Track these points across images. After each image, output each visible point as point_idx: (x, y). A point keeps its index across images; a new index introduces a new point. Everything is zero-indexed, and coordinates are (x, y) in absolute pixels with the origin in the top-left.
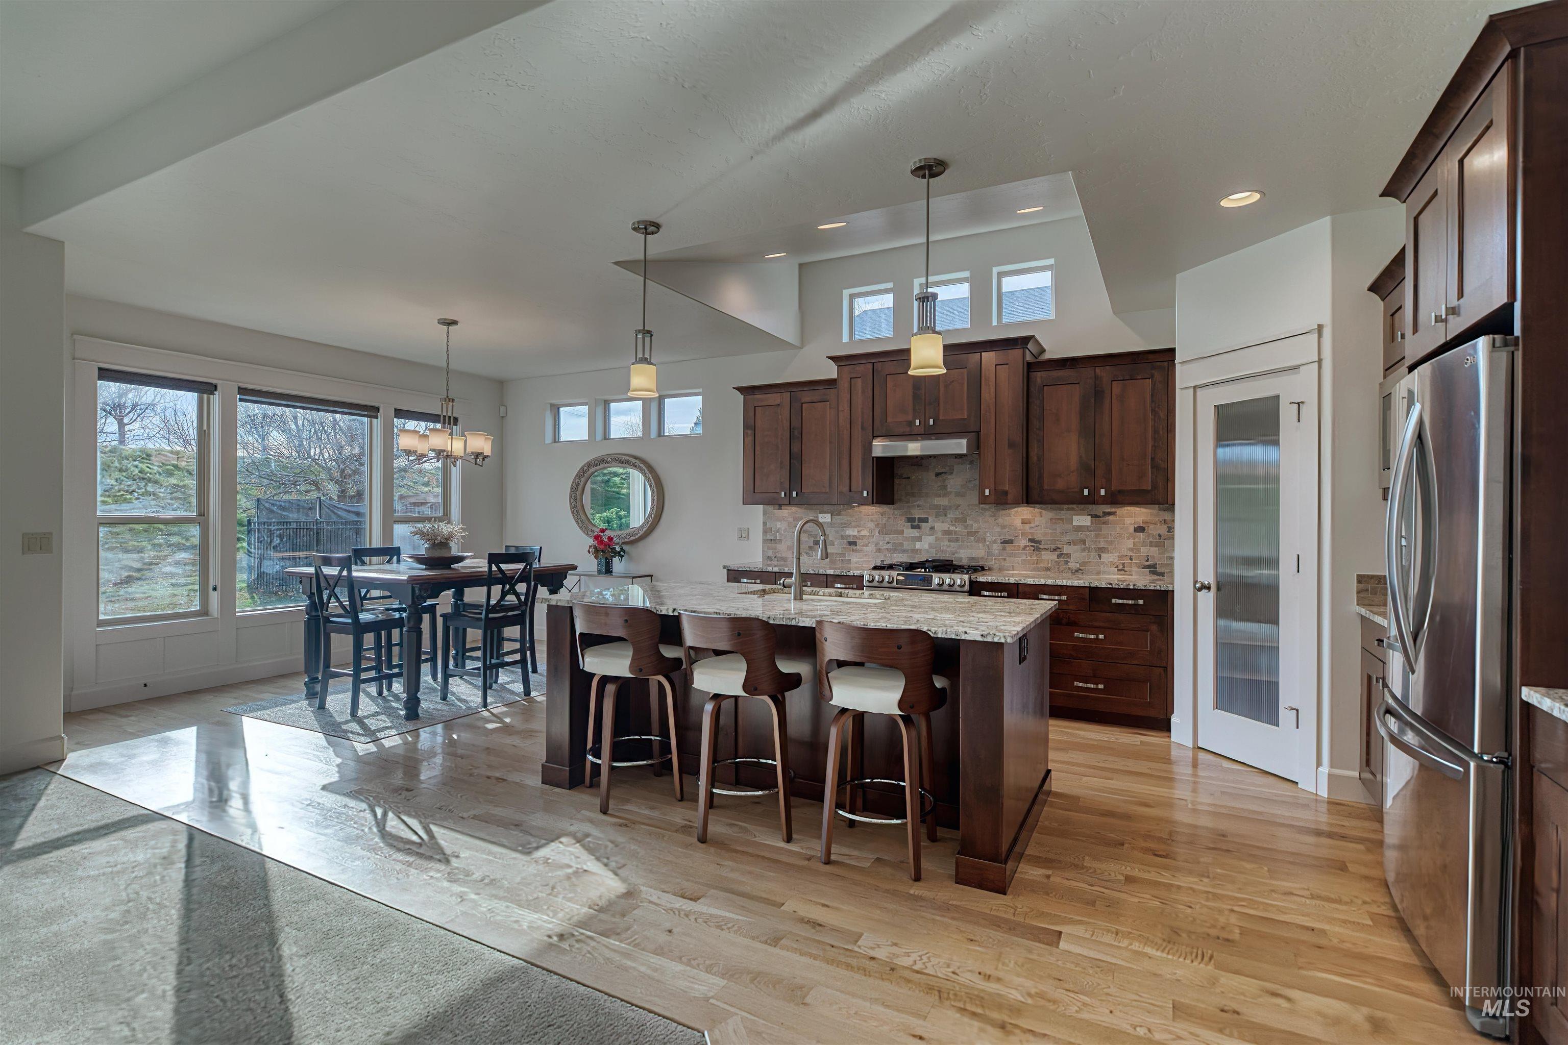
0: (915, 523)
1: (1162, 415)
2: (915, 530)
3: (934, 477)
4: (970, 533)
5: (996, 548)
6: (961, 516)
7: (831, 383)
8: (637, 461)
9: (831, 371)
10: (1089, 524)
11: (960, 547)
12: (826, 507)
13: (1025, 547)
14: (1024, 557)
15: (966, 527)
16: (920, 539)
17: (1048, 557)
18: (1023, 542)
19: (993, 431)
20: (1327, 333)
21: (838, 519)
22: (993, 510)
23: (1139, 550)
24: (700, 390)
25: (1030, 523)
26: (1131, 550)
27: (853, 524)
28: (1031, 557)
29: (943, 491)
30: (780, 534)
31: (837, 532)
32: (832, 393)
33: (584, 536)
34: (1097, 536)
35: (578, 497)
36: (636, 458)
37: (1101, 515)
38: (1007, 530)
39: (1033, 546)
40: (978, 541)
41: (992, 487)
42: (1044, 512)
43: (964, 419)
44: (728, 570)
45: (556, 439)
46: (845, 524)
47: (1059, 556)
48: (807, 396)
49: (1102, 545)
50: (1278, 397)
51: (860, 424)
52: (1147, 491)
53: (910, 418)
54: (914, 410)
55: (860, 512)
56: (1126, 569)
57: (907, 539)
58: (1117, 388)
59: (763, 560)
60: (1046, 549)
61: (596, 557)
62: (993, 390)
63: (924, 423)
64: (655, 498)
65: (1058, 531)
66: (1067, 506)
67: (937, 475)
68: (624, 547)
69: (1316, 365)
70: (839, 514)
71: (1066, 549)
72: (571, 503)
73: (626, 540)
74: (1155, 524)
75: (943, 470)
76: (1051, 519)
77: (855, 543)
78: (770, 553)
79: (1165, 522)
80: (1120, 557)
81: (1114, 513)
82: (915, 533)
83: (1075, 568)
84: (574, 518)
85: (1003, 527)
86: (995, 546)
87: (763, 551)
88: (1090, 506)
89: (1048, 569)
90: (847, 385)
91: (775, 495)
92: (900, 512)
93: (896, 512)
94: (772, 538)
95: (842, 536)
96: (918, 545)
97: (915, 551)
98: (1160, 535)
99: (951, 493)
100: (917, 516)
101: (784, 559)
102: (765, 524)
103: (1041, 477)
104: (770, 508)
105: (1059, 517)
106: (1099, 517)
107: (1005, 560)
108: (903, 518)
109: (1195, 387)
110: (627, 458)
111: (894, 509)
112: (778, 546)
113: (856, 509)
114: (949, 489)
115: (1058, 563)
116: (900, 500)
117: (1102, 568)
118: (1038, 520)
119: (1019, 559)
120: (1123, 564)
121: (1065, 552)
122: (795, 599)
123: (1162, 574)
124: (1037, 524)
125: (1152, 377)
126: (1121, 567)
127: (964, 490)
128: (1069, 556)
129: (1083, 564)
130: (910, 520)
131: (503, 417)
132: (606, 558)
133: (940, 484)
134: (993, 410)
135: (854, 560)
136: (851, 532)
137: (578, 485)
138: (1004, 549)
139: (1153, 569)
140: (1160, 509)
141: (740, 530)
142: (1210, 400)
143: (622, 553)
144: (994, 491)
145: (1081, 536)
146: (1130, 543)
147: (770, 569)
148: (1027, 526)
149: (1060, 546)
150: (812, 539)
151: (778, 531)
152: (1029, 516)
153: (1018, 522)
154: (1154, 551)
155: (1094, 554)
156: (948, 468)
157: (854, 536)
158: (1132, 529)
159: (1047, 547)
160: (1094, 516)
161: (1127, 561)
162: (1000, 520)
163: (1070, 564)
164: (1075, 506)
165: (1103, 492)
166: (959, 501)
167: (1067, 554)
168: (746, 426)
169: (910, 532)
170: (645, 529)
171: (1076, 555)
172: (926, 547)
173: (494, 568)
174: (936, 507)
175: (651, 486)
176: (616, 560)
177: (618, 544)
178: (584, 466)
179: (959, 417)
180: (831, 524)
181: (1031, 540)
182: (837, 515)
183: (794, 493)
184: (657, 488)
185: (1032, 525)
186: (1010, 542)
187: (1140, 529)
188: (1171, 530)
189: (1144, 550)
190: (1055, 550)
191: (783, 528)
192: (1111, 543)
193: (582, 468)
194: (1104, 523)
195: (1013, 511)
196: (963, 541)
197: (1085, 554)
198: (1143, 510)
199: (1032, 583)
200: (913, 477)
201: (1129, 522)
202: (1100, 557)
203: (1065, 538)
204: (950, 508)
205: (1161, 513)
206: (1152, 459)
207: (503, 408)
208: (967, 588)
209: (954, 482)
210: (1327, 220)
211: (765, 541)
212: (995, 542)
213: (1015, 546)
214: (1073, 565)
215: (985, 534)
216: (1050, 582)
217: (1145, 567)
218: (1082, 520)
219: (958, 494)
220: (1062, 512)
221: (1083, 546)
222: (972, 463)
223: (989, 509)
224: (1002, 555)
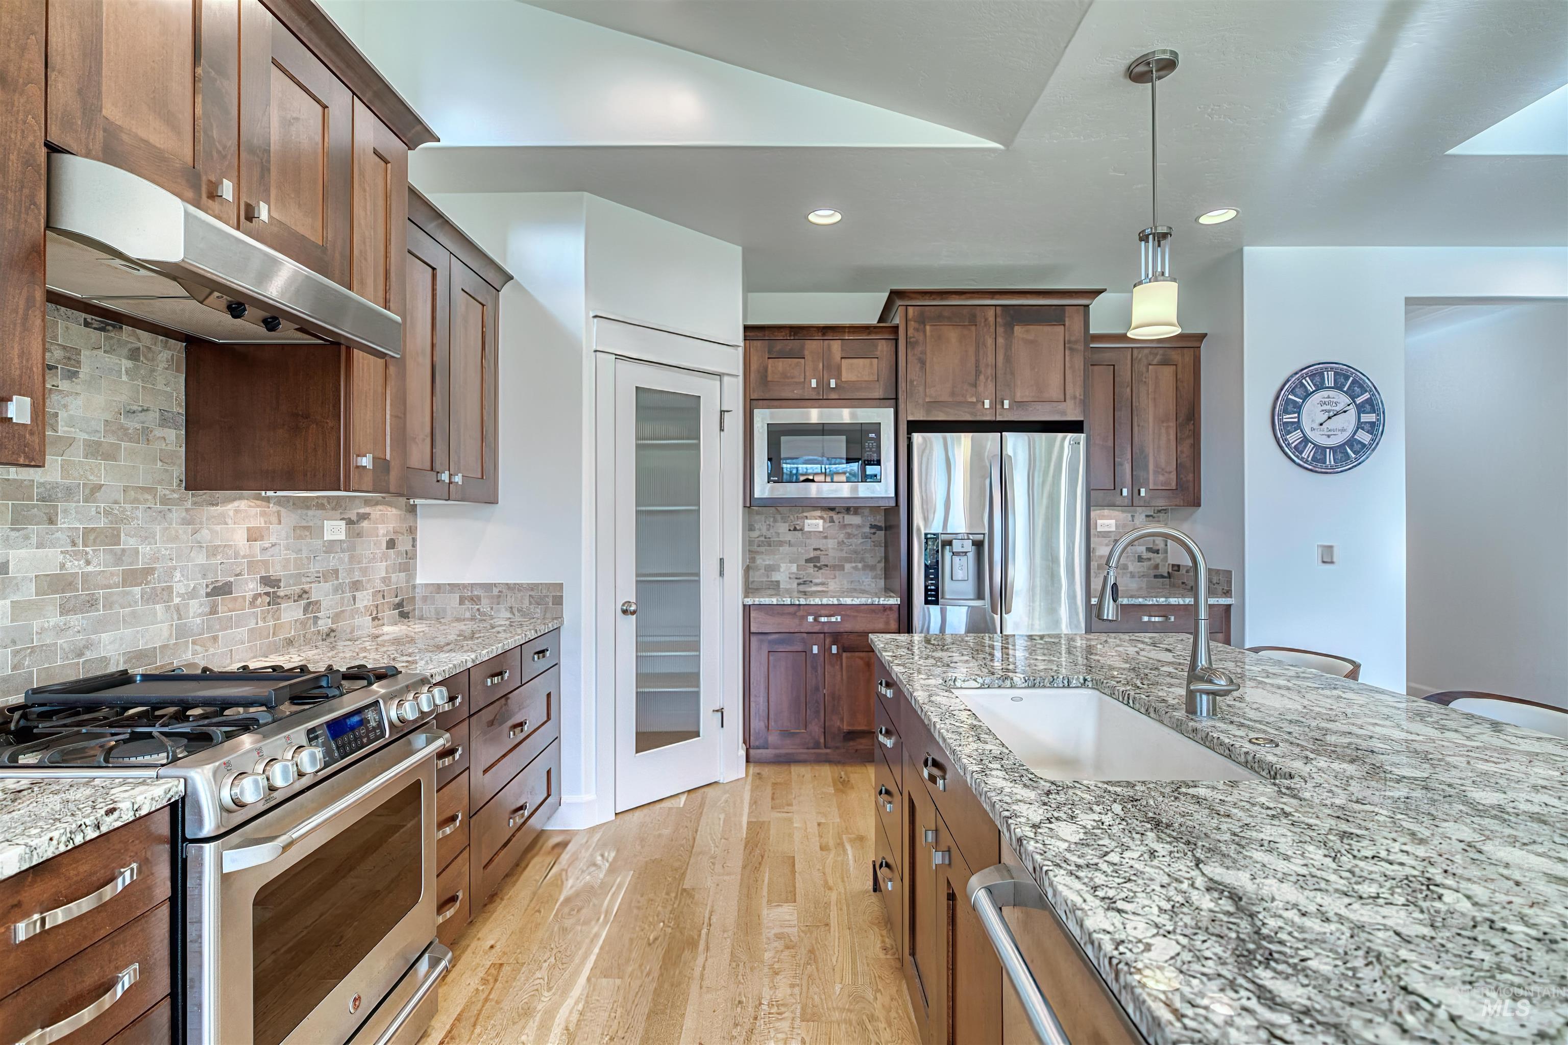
4: (133, 577)
5: (196, 607)
6: (102, 523)
10: (343, 538)
11: (101, 625)
13: (256, 597)
15: (119, 559)
17: (291, 613)
18: (250, 587)
25: (260, 536)
28: (264, 619)
34: (351, 558)
37: (354, 518)
38: (219, 559)
39: (267, 594)
40: (151, 598)
47: (305, 609)
49: (357, 576)
56: (378, 615)
60: (287, 597)
65: (304, 555)
71: (314, 593)
74: (403, 534)
76: (295, 529)
79: (411, 530)
80: (374, 595)
81: (368, 516)
83: (327, 630)
85: (213, 551)
98: (407, 552)
105: (304, 524)
106: (353, 522)
115: (303, 624)
119: (242, 632)
120: (376, 607)
121: (313, 597)
124: (273, 540)
126: (373, 614)
127: (112, 440)
128: (317, 605)
129: (336, 617)
138: (213, 611)
139: (404, 609)
140: (407, 510)
145: (333, 561)
146: (382, 569)
148: (256, 544)
149: (306, 587)
152: (259, 522)
153: (239, 538)
154: (403, 579)
155: (347, 595)
158: (384, 545)
159: (288, 591)
160: (348, 519)
161: (379, 601)
162: (205, 534)
163: (320, 622)
167: (316, 602)
171: (328, 602)
181: (268, 580)
185: (264, 542)
186: (225, 589)
187: (391, 544)
188: (414, 543)
189: (395, 579)
190: (299, 596)
192: (365, 571)
194: (358, 535)
195: (230, 508)
196: (108, 605)
197: (337, 598)
198: (393, 511)
201: (382, 532)
202: (353, 599)
203: (313, 569)
204: (69, 495)
205: (409, 515)
210: (738, 247)
212: (192, 594)
213: (236, 599)
214: (323, 623)
215: (170, 572)
217: (396, 607)
218: (334, 529)
219: (97, 452)
220: (310, 513)
221: (335, 582)
222: (134, 355)
223: (181, 500)
224: (210, 628)
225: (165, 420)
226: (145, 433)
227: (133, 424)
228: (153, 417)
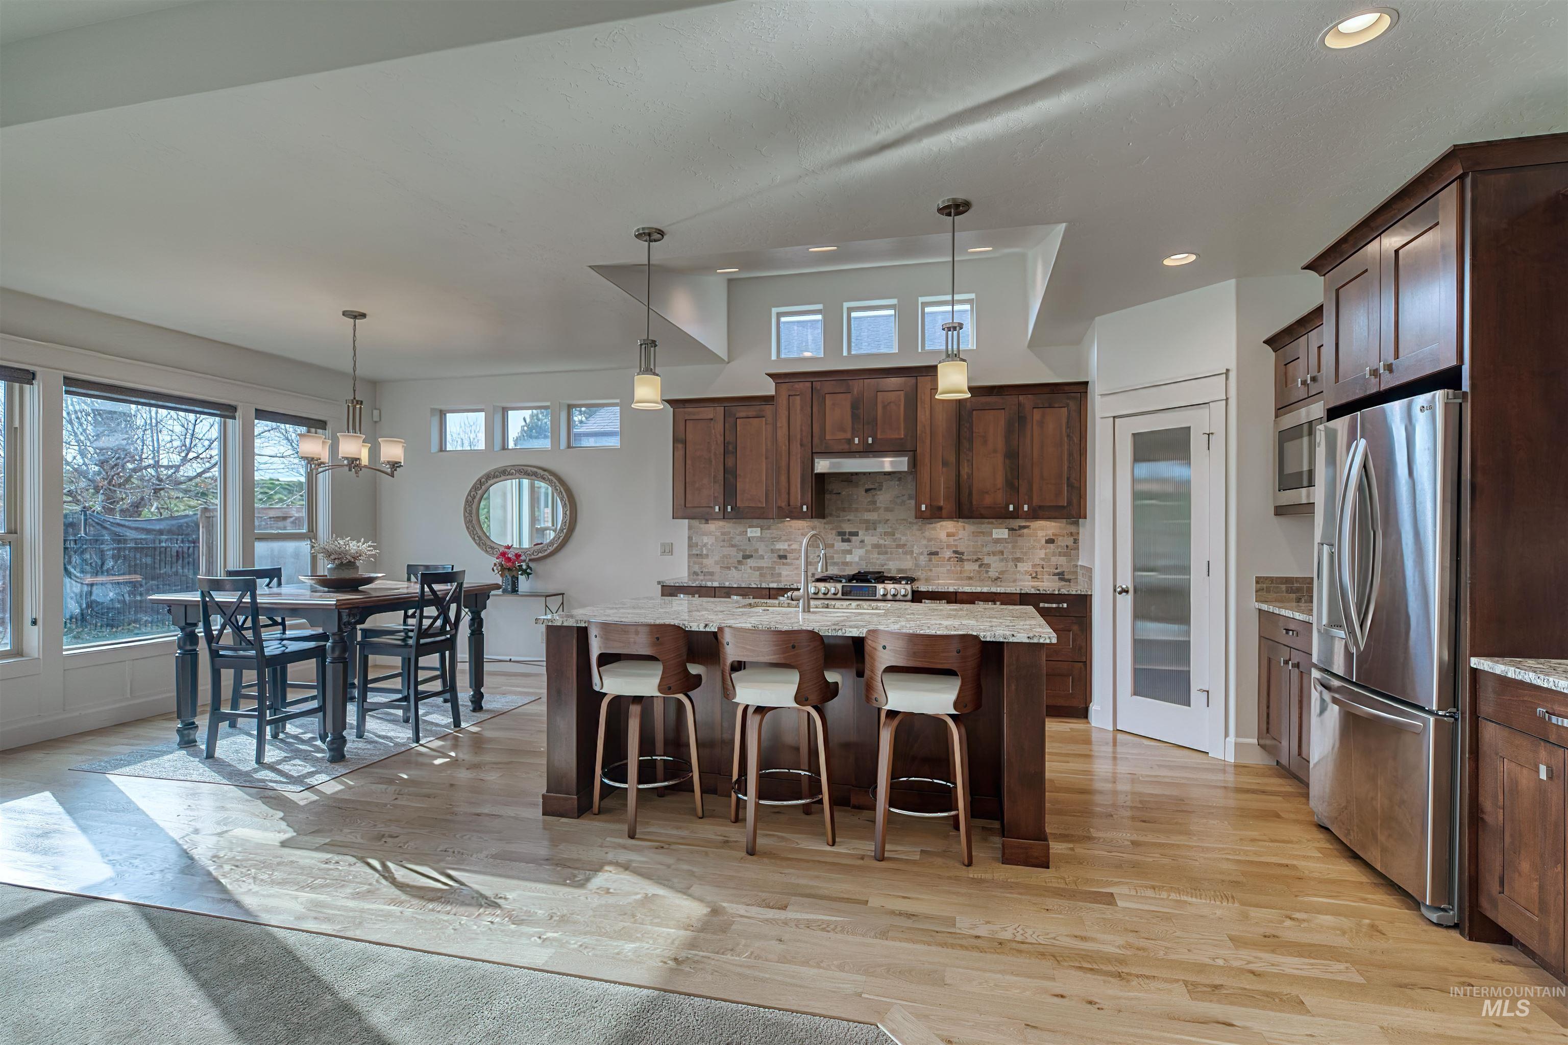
0: (846, 537)
1: (1075, 439)
2: (846, 544)
3: (863, 493)
4: (898, 546)
5: (923, 559)
6: (890, 530)
7: (767, 400)
8: (546, 473)
9: (769, 388)
10: (1007, 537)
11: (889, 559)
12: (755, 522)
13: (950, 558)
14: (949, 568)
15: (895, 540)
16: (850, 552)
17: (970, 567)
18: (948, 554)
19: (928, 450)
20: (1233, 375)
21: (767, 534)
22: (920, 524)
23: (1049, 560)
24: (618, 401)
25: (954, 536)
26: (1043, 559)
27: (783, 538)
28: (955, 567)
29: (873, 506)
30: (708, 550)
31: (767, 546)
32: (768, 409)
33: (483, 553)
34: (1013, 547)
35: (474, 511)
36: (545, 470)
37: (1017, 528)
38: (933, 543)
39: (957, 557)
40: (905, 553)
41: (928, 501)
42: (966, 525)
43: (901, 439)
44: (663, 586)
45: (442, 449)
46: (775, 538)
47: (980, 566)
48: (742, 412)
49: (1018, 555)
50: (1189, 428)
51: (799, 441)
52: (1063, 507)
53: (849, 436)
54: (853, 428)
55: (791, 526)
56: (1038, 577)
57: (837, 552)
58: (1037, 415)
59: (689, 575)
60: (969, 560)
61: (501, 575)
62: (928, 413)
63: (864, 441)
64: (568, 513)
65: (979, 543)
66: (987, 520)
67: (867, 491)
68: (531, 565)
69: (1224, 402)
70: (769, 528)
71: (986, 560)
72: (465, 517)
73: (533, 557)
74: (1064, 536)
75: (872, 487)
76: (973, 533)
77: (785, 557)
78: (696, 568)
79: (1071, 534)
80: (1034, 566)
81: (1027, 527)
82: (845, 546)
83: (994, 577)
84: (470, 533)
85: (930, 540)
86: (922, 557)
87: (689, 566)
88: (1007, 520)
89: (970, 578)
90: (785, 402)
91: (708, 509)
92: (831, 526)
93: (827, 526)
94: (698, 552)
95: (772, 550)
96: (849, 558)
97: (846, 564)
98: (1067, 546)
99: (879, 508)
100: (847, 531)
101: (712, 574)
102: (690, 538)
103: (970, 494)
104: (695, 523)
105: (979, 530)
106: (1016, 530)
107: (931, 570)
108: (834, 532)
109: (1114, 417)
110: (535, 470)
111: (825, 523)
112: (705, 561)
113: (786, 523)
114: (878, 505)
115: (979, 572)
116: (831, 515)
117: (1018, 576)
118: (962, 534)
119: (944, 570)
120: (1036, 572)
121: (985, 562)
122: (804, 611)
123: (1069, 581)
124: (960, 536)
125: (1067, 405)
126: (1034, 575)
127: (894, 506)
128: (988, 565)
129: (1002, 573)
130: (841, 534)
131: (376, 422)
132: (513, 577)
133: (869, 500)
134: (928, 431)
135: (784, 573)
136: (782, 546)
137: (474, 497)
138: (930, 560)
139: (1061, 576)
140: (1067, 524)
141: (663, 545)
142: (1128, 429)
143: (528, 571)
144: (929, 507)
145: (999, 547)
146: (1042, 554)
147: (709, 584)
148: (952, 538)
149: (981, 557)
150: (741, 553)
151: (705, 545)
152: (953, 530)
153: (943, 535)
154: (1062, 560)
155: (1011, 564)
156: (877, 485)
157: (785, 550)
158: (1043, 541)
159: (969, 558)
160: (1011, 529)
161: (1039, 569)
162: (927, 534)
163: (990, 573)
164: (994, 520)
165: (1026, 508)
166: (889, 516)
167: (987, 564)
168: (675, 440)
169: (840, 545)
170: (555, 545)
171: (996, 565)
172: (857, 559)
173: (426, 589)
174: (867, 521)
175: (562, 500)
176: (522, 578)
177: (524, 561)
178: (482, 477)
179: (897, 437)
180: (761, 539)
181: (955, 552)
182: (766, 529)
183: (729, 508)
184: (569, 501)
185: (956, 538)
186: (936, 553)
187: (1050, 541)
188: (1076, 541)
189: (1054, 560)
190: (976, 560)
191: (710, 543)
192: (1026, 554)
193: (480, 480)
194: (1019, 536)
195: (938, 525)
196: (891, 554)
197: (1003, 564)
198: (1053, 524)
199: (969, 591)
200: (844, 493)
201: (1041, 534)
202: (1016, 566)
203: (985, 550)
204: (880, 522)
205: (1068, 526)
206: (1068, 479)
207: (376, 413)
208: (909, 597)
209: (884, 497)
210: (1232, 282)
211: (690, 556)
212: (922, 554)
213: (940, 558)
214: (993, 574)
215: (912, 546)
216: (985, 590)
217: (1055, 575)
218: (1001, 533)
219: (887, 509)
220: (983, 526)
221: (1001, 557)
222: (900, 479)
223: (916, 523)
224: (928, 566)
225: (910, 498)
226: (903, 503)
227: (899, 501)
228: (905, 498)
